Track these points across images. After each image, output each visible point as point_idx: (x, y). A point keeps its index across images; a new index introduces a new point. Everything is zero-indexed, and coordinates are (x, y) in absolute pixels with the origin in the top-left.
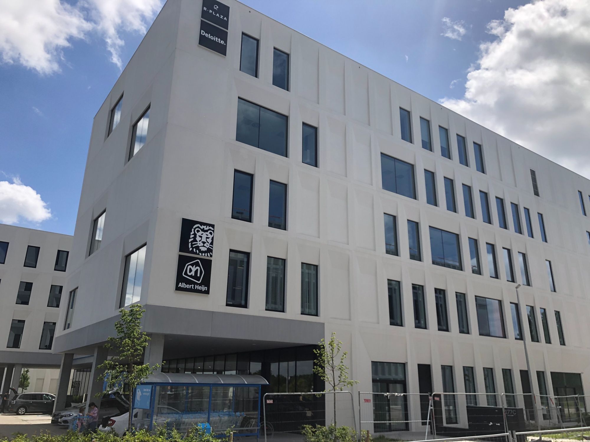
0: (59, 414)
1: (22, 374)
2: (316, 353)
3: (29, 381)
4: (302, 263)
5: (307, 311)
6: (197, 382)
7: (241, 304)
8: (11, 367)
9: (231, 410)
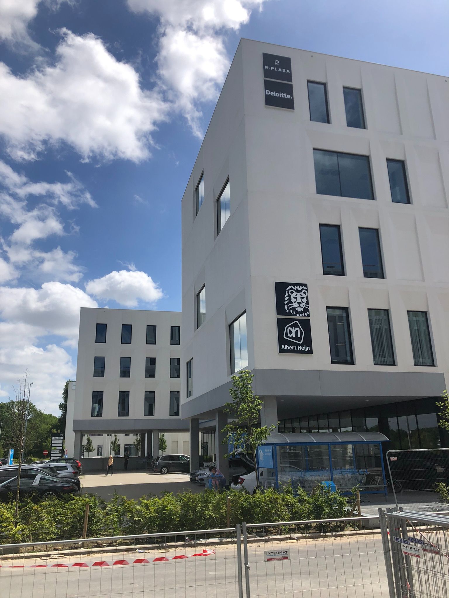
0: (195, 473)
1: (160, 438)
2: (439, 405)
3: (166, 444)
4: (408, 311)
5: (421, 361)
6: (315, 441)
7: (347, 360)
8: (150, 432)
9: (353, 467)
